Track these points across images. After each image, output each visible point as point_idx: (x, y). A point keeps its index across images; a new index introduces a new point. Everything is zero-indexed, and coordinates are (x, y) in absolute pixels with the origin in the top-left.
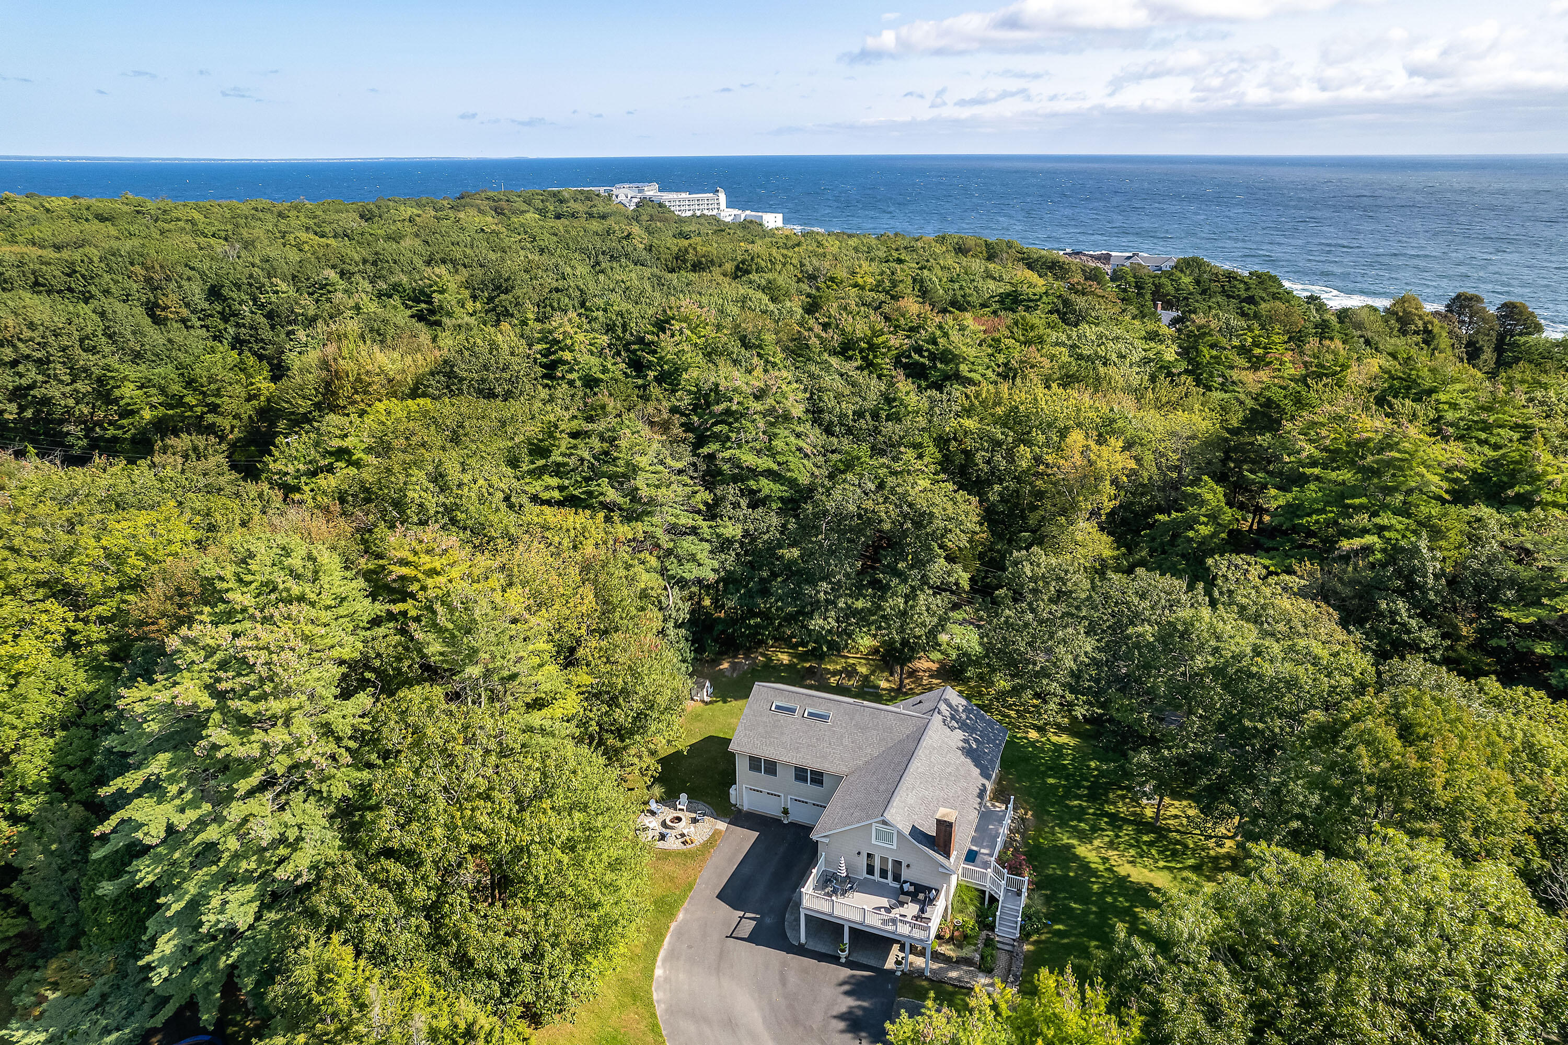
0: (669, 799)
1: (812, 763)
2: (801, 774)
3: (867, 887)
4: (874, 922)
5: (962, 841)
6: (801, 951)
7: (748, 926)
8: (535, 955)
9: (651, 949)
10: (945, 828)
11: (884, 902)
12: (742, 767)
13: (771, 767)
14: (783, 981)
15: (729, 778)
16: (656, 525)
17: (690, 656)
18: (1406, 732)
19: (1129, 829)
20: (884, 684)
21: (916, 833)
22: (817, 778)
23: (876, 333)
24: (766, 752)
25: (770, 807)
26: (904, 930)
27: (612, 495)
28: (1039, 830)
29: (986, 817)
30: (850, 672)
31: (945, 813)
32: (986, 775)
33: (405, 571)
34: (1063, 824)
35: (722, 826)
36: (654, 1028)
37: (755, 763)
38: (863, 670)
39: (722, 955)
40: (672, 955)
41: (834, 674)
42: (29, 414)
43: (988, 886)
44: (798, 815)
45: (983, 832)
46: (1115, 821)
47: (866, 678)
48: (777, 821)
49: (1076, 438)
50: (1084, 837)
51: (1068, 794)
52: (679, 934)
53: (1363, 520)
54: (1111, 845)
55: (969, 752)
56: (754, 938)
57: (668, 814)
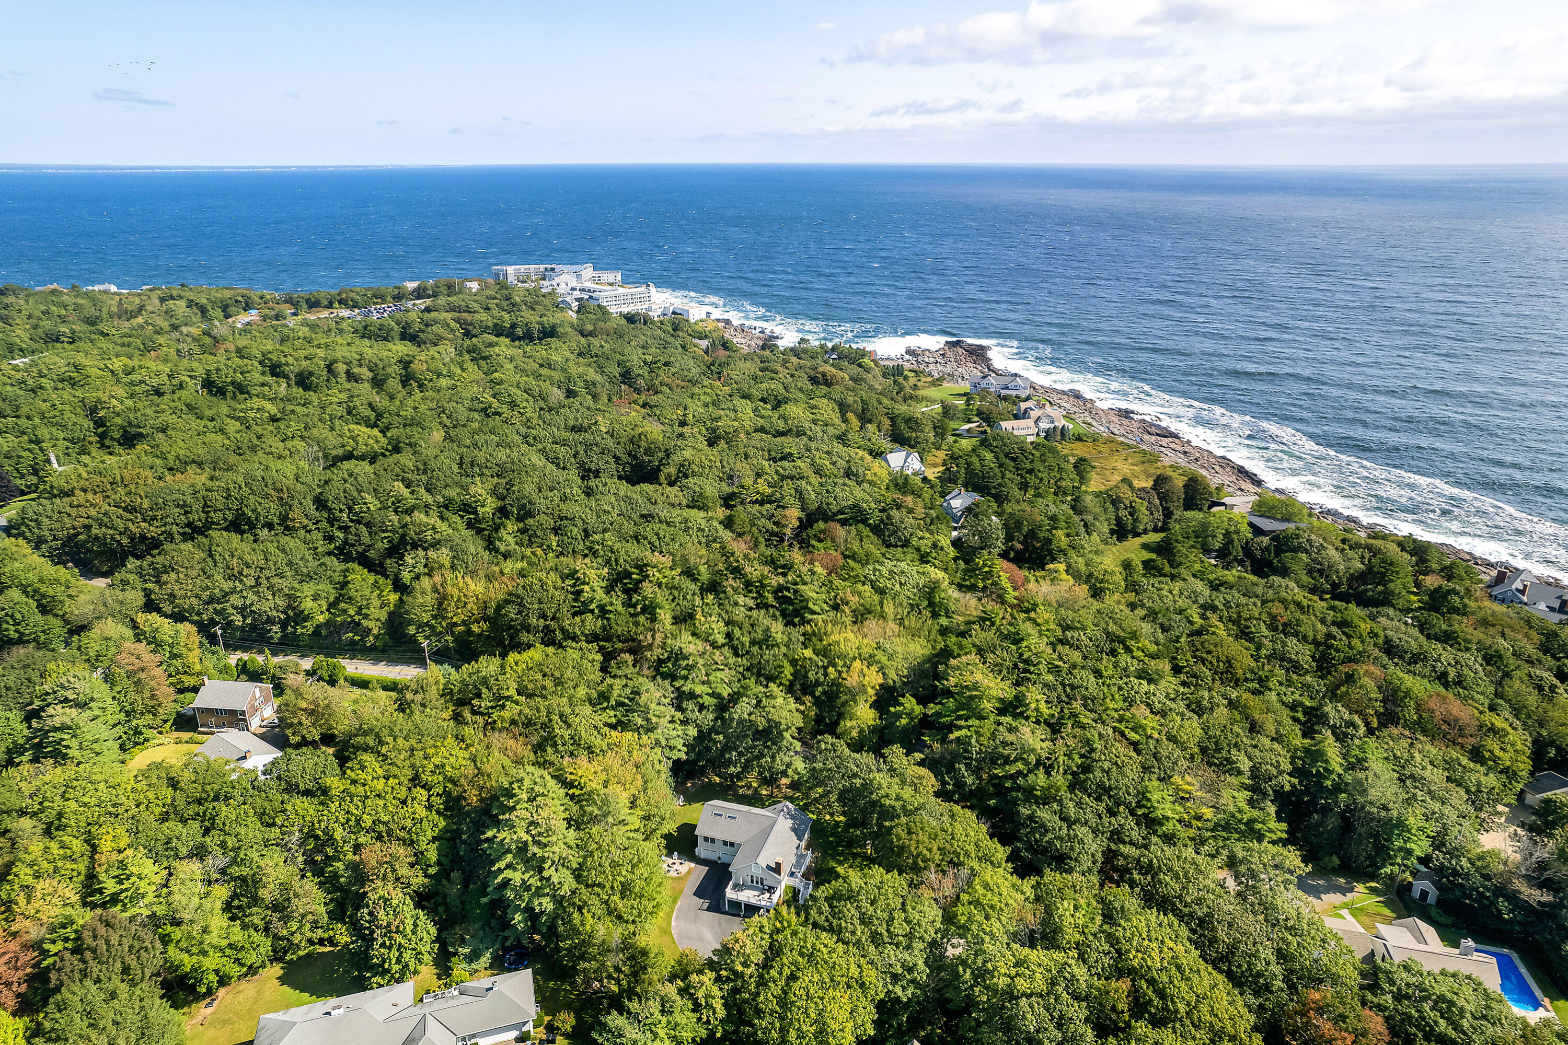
0: (670, 855)
1: (729, 839)
2: (725, 843)
3: (750, 888)
4: (753, 901)
5: (785, 870)
6: (726, 913)
7: (706, 905)
8: (639, 915)
9: (669, 915)
10: (778, 865)
11: (757, 893)
12: (700, 841)
13: (713, 841)
14: (720, 924)
15: (695, 844)
16: (658, 734)
17: (673, 785)
18: (910, 832)
19: (859, 860)
20: (764, 792)
21: (769, 867)
22: (732, 844)
23: (764, 577)
24: (709, 835)
25: (713, 856)
26: (763, 903)
27: (640, 721)
28: (823, 861)
29: (800, 857)
30: (749, 786)
31: (779, 859)
32: (800, 839)
33: (573, 777)
34: (833, 858)
35: (693, 865)
36: (674, 942)
37: (706, 839)
38: (755, 785)
39: (696, 916)
40: (678, 918)
41: (742, 787)
42: (249, 621)
43: (797, 886)
44: (724, 859)
45: (798, 864)
46: (855, 856)
47: (756, 789)
48: (716, 862)
49: (857, 664)
50: (841, 863)
51: (838, 845)
52: (679, 909)
53: (962, 723)
54: (851, 867)
55: (793, 829)
56: (708, 909)
57: (670, 861)
